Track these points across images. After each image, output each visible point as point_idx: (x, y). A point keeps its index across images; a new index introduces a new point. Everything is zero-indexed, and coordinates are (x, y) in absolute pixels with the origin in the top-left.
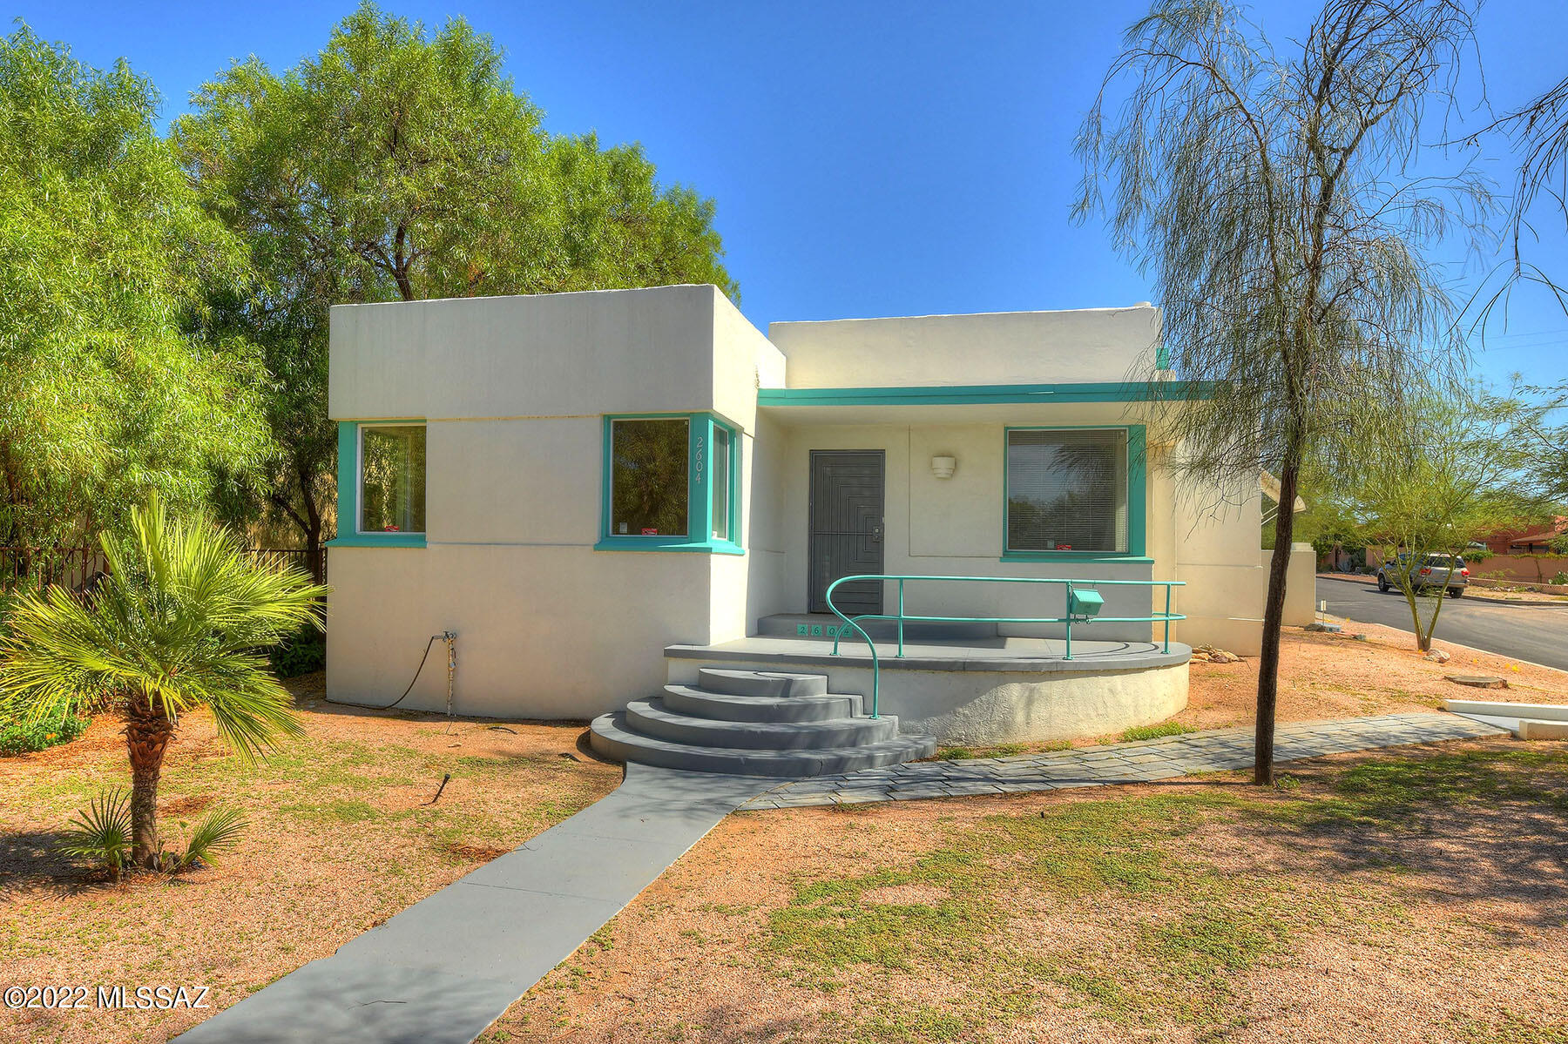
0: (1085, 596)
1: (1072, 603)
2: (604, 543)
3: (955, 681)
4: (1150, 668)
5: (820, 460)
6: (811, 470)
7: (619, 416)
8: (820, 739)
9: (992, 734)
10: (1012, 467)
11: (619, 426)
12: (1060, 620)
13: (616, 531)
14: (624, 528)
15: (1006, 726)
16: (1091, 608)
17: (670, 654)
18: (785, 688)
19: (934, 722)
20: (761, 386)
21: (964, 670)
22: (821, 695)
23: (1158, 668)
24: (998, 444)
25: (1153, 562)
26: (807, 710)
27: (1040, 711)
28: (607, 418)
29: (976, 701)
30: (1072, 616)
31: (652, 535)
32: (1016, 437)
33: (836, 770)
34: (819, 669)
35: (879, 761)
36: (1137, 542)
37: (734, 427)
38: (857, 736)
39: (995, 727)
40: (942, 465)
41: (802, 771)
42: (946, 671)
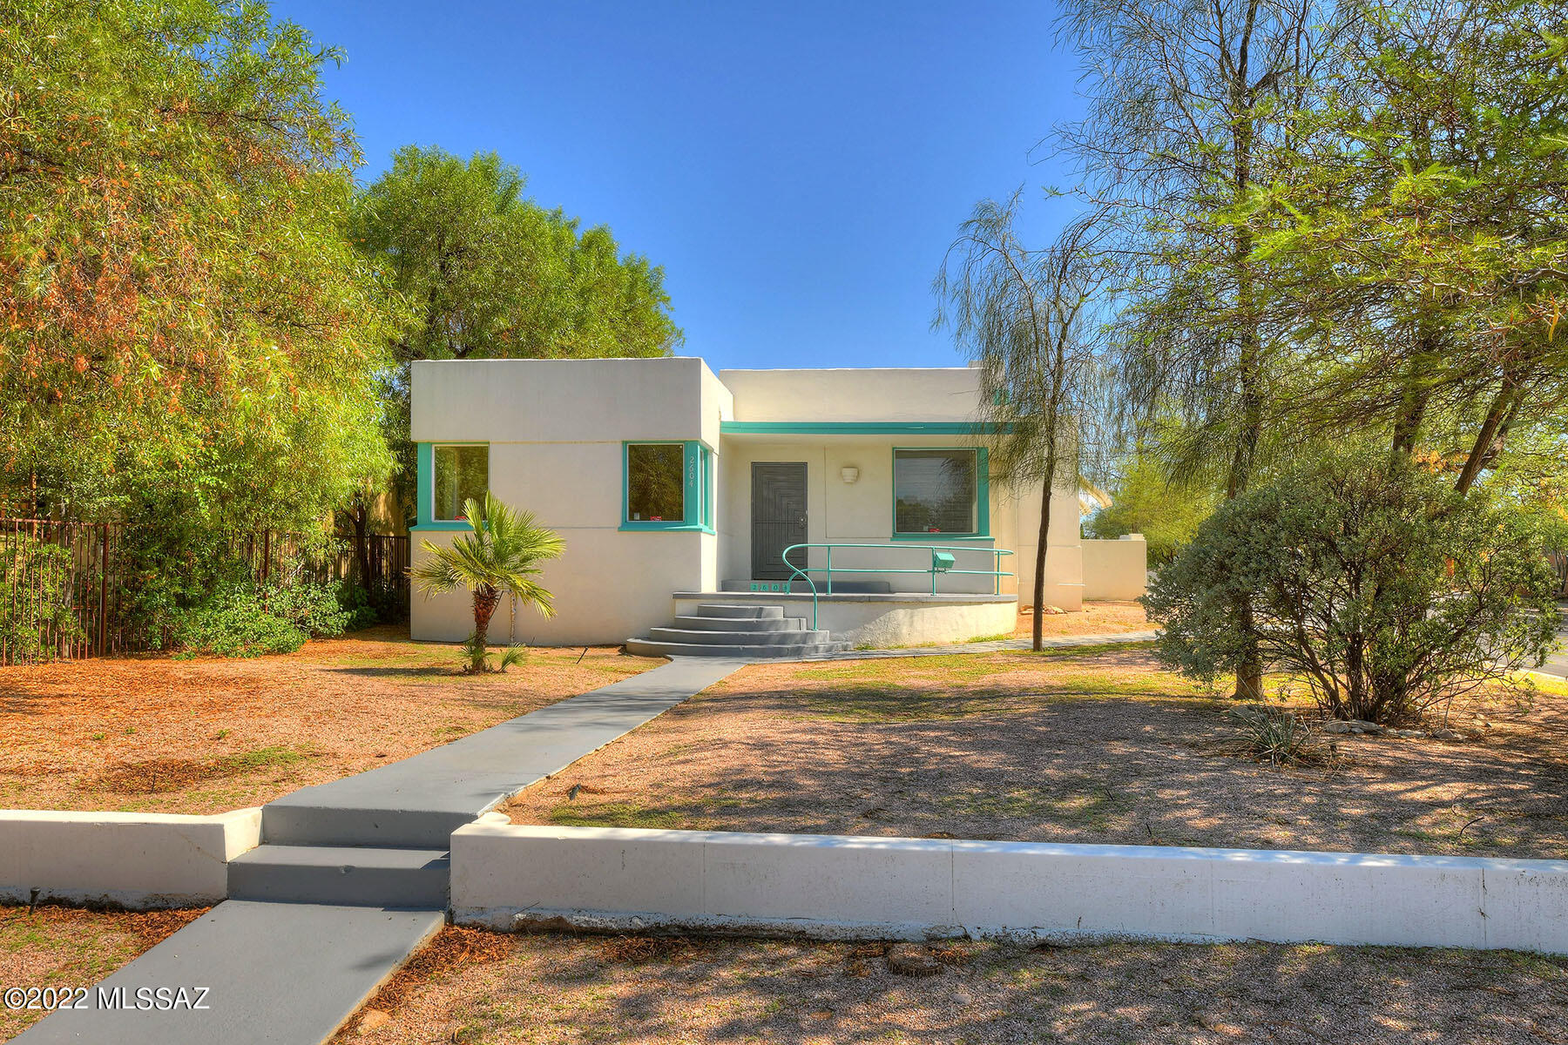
0: (943, 556)
1: (936, 562)
2: (624, 527)
3: (864, 607)
4: (986, 603)
5: (759, 470)
6: (753, 476)
7: (631, 442)
8: (785, 638)
9: (887, 640)
10: (897, 473)
11: (632, 448)
12: (929, 571)
13: (632, 517)
14: (637, 516)
15: (896, 635)
16: (947, 564)
17: (676, 597)
18: (759, 613)
19: (851, 633)
20: (722, 420)
21: (870, 601)
22: (780, 618)
23: (991, 603)
24: (887, 460)
25: (994, 540)
26: (774, 623)
27: (918, 625)
28: (624, 443)
29: (877, 620)
30: (936, 569)
31: (658, 520)
32: (900, 454)
33: (797, 652)
34: (777, 602)
35: (821, 649)
36: (984, 528)
37: (707, 448)
38: (805, 638)
39: (889, 637)
40: (849, 473)
41: (778, 653)
42: (858, 602)
